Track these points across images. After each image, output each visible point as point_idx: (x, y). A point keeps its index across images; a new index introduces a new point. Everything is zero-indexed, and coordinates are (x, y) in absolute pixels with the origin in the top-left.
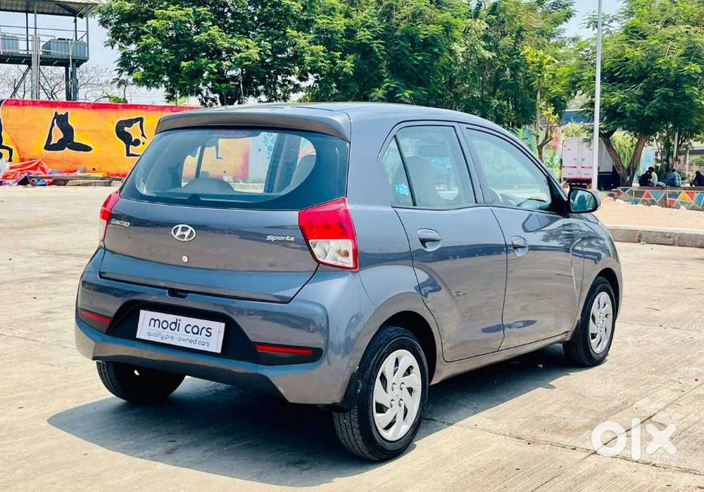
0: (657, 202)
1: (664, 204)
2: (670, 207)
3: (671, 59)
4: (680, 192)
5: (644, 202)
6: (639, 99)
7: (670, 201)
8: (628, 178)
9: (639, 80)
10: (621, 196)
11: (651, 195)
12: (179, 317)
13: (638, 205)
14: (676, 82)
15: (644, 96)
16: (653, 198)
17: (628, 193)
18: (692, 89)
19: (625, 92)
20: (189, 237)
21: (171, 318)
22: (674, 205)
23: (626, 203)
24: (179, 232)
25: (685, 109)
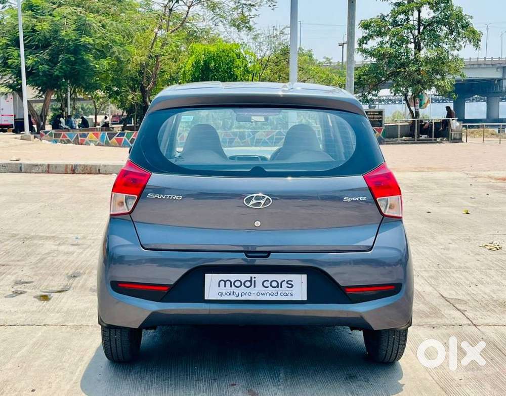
0: (72, 141)
1: (77, 142)
2: (81, 144)
3: (68, 32)
4: (88, 133)
5: (61, 141)
6: (48, 62)
7: (81, 140)
8: (42, 123)
9: (45, 47)
10: (44, 137)
11: (67, 136)
12: (253, 275)
13: (58, 144)
14: (74, 50)
15: (50, 59)
16: (69, 139)
17: (49, 135)
18: (88, 56)
19: (37, 56)
20: (264, 204)
21: (244, 277)
22: (84, 143)
23: (50, 142)
24: (253, 201)
25: (83, 71)
